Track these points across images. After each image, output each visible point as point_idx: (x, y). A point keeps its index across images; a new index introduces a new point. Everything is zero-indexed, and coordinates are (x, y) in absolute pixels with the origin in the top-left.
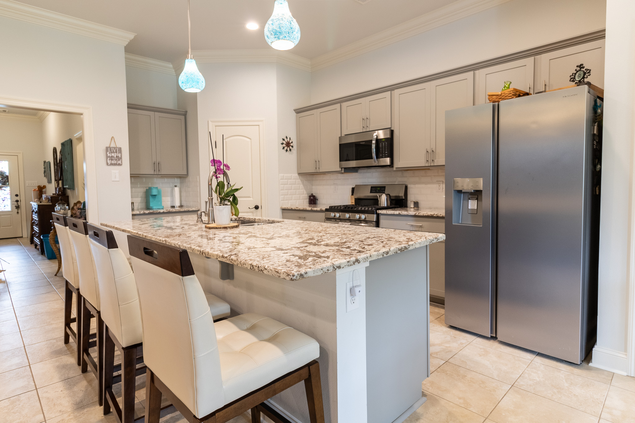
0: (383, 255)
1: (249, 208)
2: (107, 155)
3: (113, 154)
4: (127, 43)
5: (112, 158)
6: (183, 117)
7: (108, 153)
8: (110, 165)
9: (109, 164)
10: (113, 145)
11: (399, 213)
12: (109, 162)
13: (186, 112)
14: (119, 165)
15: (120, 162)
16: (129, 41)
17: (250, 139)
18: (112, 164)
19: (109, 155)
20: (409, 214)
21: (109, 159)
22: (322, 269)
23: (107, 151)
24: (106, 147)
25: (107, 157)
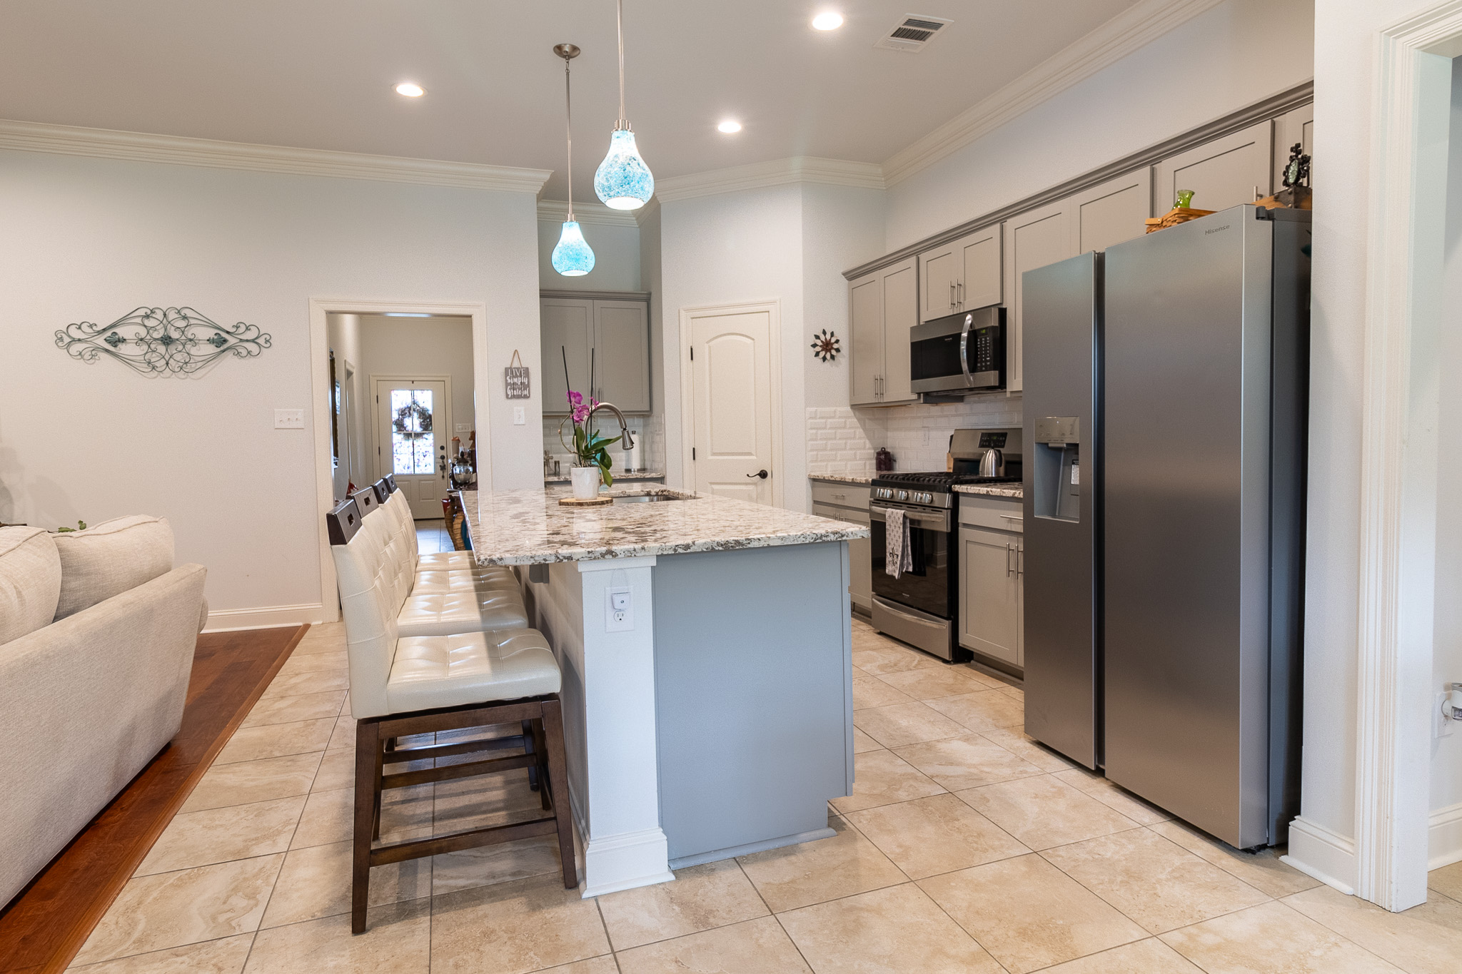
0: (675, 550)
1: (748, 475)
2: (506, 380)
3: (515, 380)
4: (540, 188)
5: (513, 386)
6: (644, 304)
7: (508, 378)
8: (511, 398)
9: (510, 396)
10: (516, 364)
11: (988, 492)
12: (509, 393)
13: (650, 294)
14: (526, 397)
15: (526, 392)
16: (543, 184)
17: (753, 339)
18: (514, 397)
19: (509, 381)
20: (1004, 495)
21: (509, 387)
22: (532, 557)
23: (506, 375)
24: (506, 368)
25: (507, 384)
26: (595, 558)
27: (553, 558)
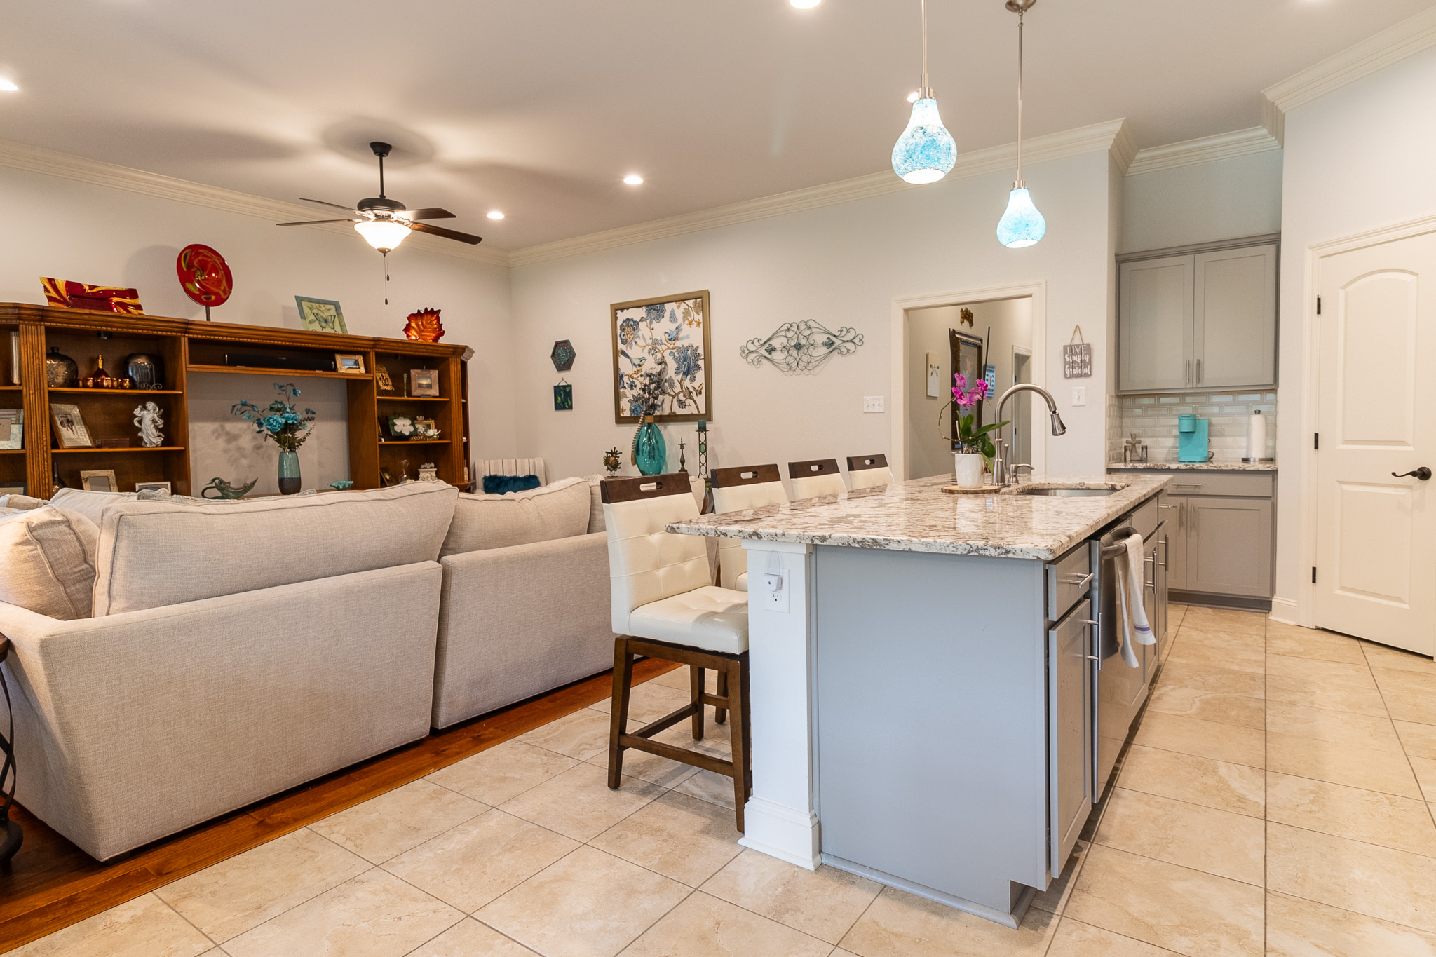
1: (1394, 474)
2: (1065, 359)
3: (1075, 358)
4: (1112, 142)
5: (1072, 365)
6: (1272, 247)
7: (1066, 356)
8: (1070, 377)
9: (1068, 376)
10: (1077, 341)
12: (1068, 372)
13: (1279, 233)
14: (1087, 376)
15: (1087, 371)
16: (1114, 136)
17: (1416, 274)
18: (1073, 376)
19: (1068, 359)
21: (1067, 366)
23: (1065, 353)
24: (1064, 346)
25: (1066, 363)
26: (744, 538)
27: (713, 532)
